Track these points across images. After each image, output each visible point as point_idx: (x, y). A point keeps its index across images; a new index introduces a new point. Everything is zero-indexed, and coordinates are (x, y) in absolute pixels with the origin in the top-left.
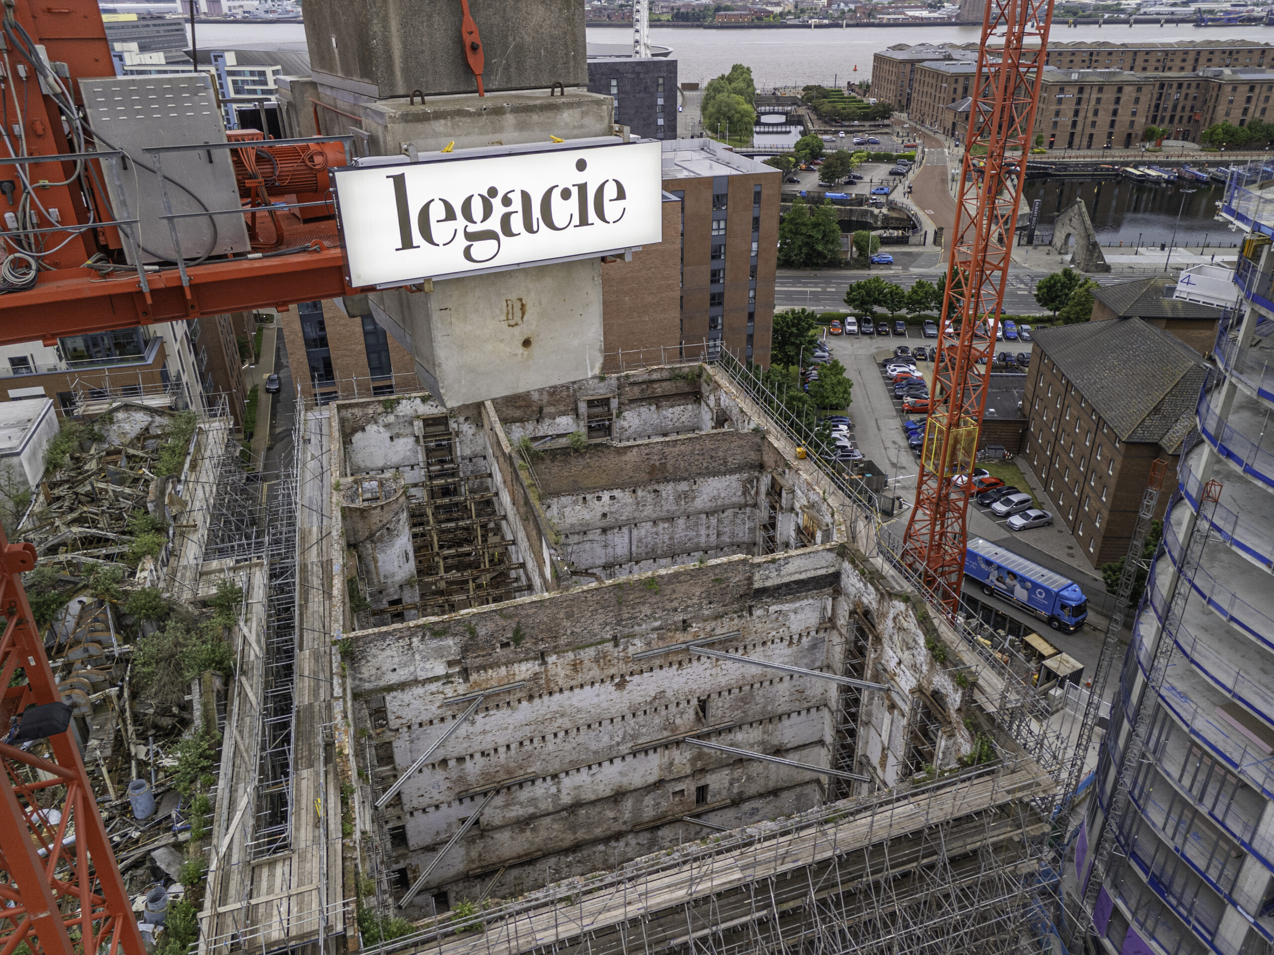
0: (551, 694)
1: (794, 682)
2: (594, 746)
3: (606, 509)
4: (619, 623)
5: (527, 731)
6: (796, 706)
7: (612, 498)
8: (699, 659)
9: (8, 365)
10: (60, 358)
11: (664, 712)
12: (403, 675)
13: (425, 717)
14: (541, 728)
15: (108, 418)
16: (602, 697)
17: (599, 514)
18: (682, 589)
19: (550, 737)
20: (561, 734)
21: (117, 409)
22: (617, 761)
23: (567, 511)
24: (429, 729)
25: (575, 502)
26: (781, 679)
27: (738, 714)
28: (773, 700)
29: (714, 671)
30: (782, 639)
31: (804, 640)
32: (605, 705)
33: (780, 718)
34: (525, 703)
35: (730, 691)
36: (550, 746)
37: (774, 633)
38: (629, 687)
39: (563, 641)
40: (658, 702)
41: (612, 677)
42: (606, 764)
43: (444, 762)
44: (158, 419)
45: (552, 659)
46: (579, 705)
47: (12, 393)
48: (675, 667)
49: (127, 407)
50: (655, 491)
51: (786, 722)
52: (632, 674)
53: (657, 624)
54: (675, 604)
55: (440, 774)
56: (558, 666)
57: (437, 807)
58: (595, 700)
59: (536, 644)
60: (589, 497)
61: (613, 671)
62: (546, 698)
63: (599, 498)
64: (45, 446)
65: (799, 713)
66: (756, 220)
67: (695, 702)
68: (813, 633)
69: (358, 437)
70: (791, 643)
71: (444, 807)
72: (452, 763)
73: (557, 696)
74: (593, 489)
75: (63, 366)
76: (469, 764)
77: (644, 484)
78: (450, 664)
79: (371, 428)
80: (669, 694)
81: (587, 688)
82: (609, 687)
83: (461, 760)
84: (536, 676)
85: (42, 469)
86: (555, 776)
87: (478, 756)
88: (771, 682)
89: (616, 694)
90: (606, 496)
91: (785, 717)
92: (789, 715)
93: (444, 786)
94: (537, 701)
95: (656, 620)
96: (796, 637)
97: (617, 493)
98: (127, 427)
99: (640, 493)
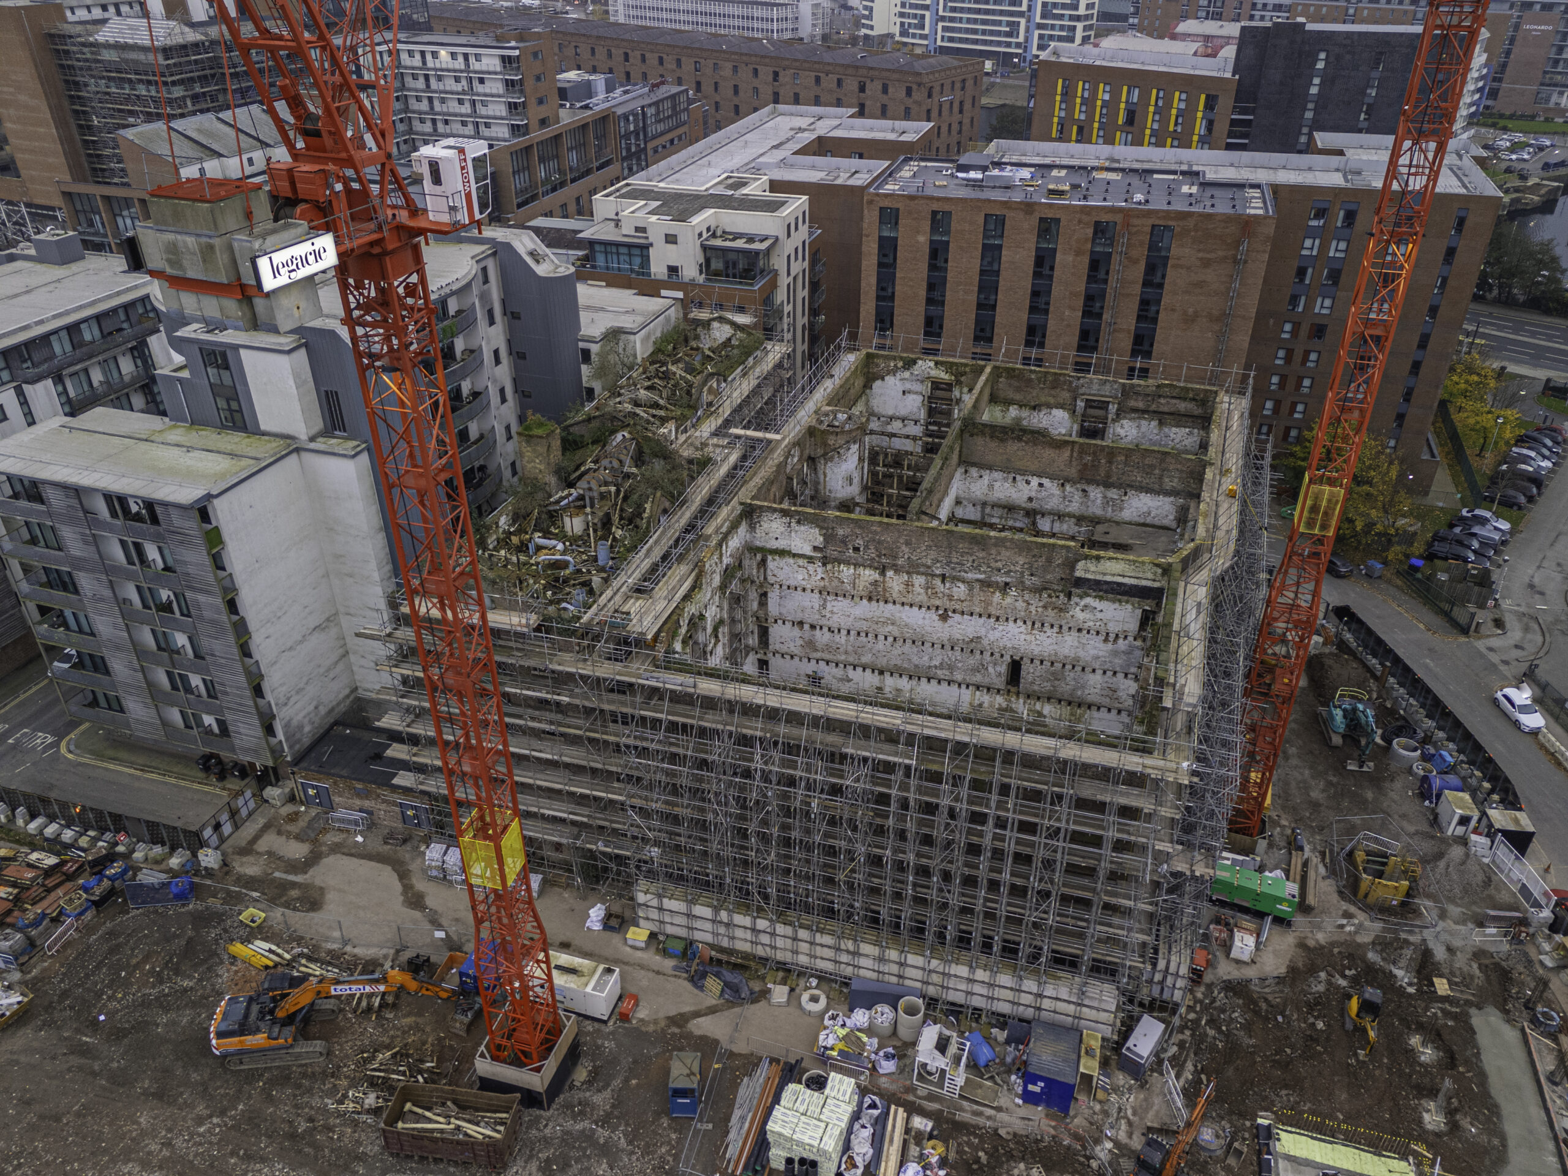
0: (886, 602)
1: (1106, 678)
2: (915, 660)
3: (1033, 494)
4: (948, 563)
5: (864, 626)
6: (1106, 701)
7: (1041, 485)
8: (1015, 621)
9: (665, 271)
10: (701, 272)
11: (978, 655)
12: (781, 544)
13: (793, 583)
14: (875, 627)
15: (707, 324)
16: (927, 622)
17: (1025, 497)
18: (1005, 554)
19: (881, 638)
20: (890, 639)
21: (714, 319)
22: (934, 682)
23: (997, 485)
24: (794, 594)
25: (1005, 479)
26: (1094, 671)
27: (1047, 686)
28: (1083, 687)
29: (1028, 637)
30: (1098, 633)
31: (1121, 641)
32: (929, 629)
33: (1089, 707)
34: (865, 601)
35: (1042, 662)
36: (880, 645)
37: (1091, 624)
38: (950, 622)
39: (900, 562)
40: (972, 646)
41: (937, 608)
42: (924, 680)
43: (801, 624)
44: (739, 334)
45: (890, 573)
46: (908, 621)
47: (664, 293)
48: (992, 620)
49: (721, 319)
50: (1084, 491)
51: (1095, 713)
52: (954, 611)
53: (982, 576)
54: (999, 565)
55: (796, 632)
56: (895, 582)
57: (792, 657)
58: (921, 622)
59: (879, 556)
60: (1018, 478)
61: (938, 602)
62: (881, 603)
63: (1028, 482)
64: (658, 334)
65: (1109, 710)
66: (1451, 252)
67: (1007, 658)
68: (1131, 639)
69: (877, 384)
70: (1106, 640)
71: (796, 659)
72: (806, 627)
73: (890, 606)
74: (1023, 473)
75: (701, 279)
76: (818, 632)
77: (1073, 482)
78: (815, 548)
79: (890, 380)
80: (985, 642)
81: (915, 609)
82: (933, 616)
83: (813, 627)
84: (875, 583)
85: (651, 350)
86: (881, 673)
87: (825, 629)
88: (1083, 669)
89: (938, 624)
90: (1035, 481)
91: (1094, 708)
92: (1099, 709)
93: (800, 642)
94: (874, 603)
95: (980, 572)
96: (1112, 637)
97: (1046, 482)
98: (717, 334)
99: (1068, 488)
